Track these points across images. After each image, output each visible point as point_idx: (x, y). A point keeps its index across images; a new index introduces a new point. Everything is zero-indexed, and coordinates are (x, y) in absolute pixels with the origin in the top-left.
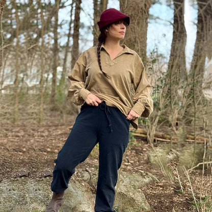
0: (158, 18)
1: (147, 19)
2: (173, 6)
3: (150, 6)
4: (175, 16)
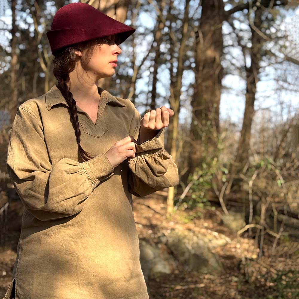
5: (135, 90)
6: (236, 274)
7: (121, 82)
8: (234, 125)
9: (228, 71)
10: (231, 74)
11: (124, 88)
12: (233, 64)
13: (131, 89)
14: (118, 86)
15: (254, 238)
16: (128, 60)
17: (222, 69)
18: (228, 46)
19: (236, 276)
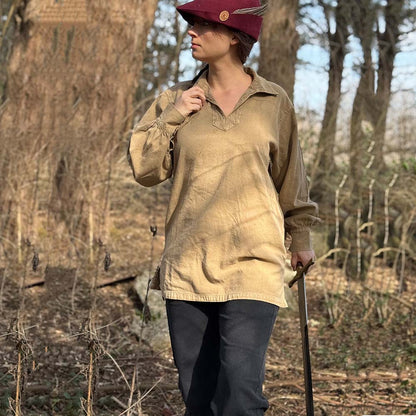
0: (308, 63)
1: (293, 65)
2: (328, 48)
3: (298, 48)
4: (331, 61)
5: (178, 65)
6: (316, 316)
7: (159, 55)
8: (314, 112)
9: (306, 39)
10: (309, 43)
11: (163, 62)
12: (311, 30)
13: (174, 64)
14: (155, 61)
15: (341, 266)
16: (169, 24)
17: (298, 36)
18: (305, 6)
19: (316, 319)
